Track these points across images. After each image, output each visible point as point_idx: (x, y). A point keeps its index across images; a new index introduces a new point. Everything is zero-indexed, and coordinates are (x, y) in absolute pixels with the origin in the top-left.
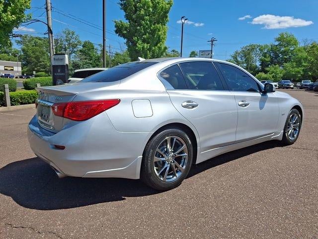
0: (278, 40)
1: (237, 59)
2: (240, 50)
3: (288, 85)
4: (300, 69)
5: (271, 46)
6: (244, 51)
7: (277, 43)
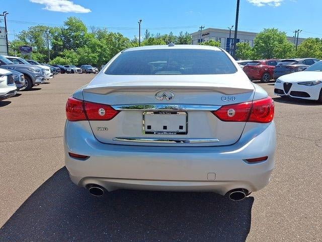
0: (67, 24)
1: (25, 41)
2: (27, 30)
3: (91, 70)
4: (96, 55)
5: (62, 30)
6: (32, 32)
7: (66, 27)
